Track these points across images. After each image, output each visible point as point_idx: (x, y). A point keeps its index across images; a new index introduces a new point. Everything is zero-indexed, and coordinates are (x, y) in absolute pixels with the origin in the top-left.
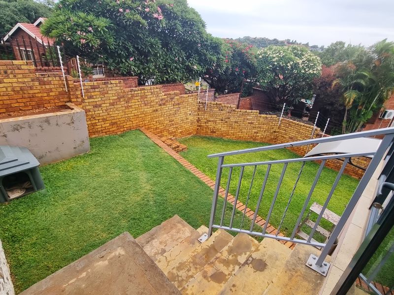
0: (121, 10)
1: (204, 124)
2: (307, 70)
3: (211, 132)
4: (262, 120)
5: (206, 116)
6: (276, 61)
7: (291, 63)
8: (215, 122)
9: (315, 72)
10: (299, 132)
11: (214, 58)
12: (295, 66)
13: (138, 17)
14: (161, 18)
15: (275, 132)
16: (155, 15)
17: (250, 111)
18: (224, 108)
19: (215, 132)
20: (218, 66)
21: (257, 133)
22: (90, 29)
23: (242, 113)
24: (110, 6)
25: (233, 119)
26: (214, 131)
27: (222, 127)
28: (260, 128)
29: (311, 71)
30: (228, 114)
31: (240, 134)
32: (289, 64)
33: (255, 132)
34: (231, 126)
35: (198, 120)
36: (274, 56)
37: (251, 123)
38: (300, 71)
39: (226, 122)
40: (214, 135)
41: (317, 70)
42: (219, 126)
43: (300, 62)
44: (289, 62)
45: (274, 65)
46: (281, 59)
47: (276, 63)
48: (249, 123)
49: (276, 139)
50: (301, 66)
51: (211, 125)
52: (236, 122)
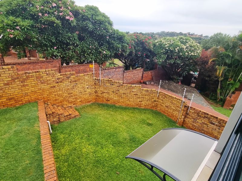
0: (40, 14)
1: (101, 95)
2: (189, 53)
3: (106, 100)
4: (144, 92)
5: (102, 89)
6: (168, 47)
7: (178, 48)
8: (108, 93)
9: (195, 54)
10: (172, 103)
11: (120, 46)
12: (181, 50)
13: (53, 19)
14: (72, 19)
15: (155, 101)
16: (67, 18)
17: (134, 85)
18: (114, 83)
19: (109, 101)
20: (123, 51)
21: (141, 102)
22: (18, 27)
23: (128, 87)
24: (33, 12)
25: (121, 91)
26: (109, 99)
27: (114, 97)
28: (143, 98)
29: (193, 54)
30: (117, 88)
32: (176, 49)
33: (140, 101)
34: (120, 96)
35: (96, 92)
36: (166, 43)
37: (136, 95)
38: (185, 54)
39: (117, 93)
40: (109, 103)
41: (197, 53)
42: (111, 96)
43: (185, 47)
44: (176, 47)
46: (171, 45)
47: (167, 48)
48: (134, 94)
49: (157, 106)
50: (185, 50)
51: (105, 95)
52: (124, 94)
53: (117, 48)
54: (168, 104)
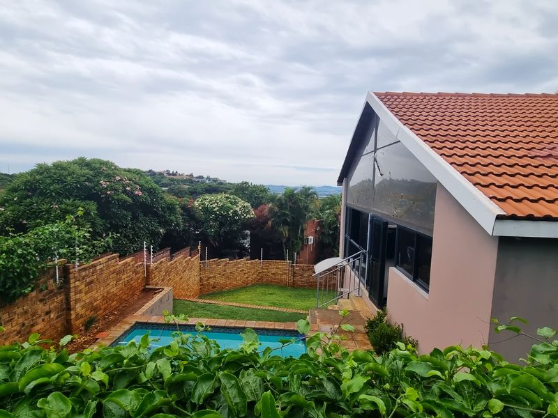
1: (206, 282)
2: (245, 215)
3: (213, 288)
4: (249, 265)
5: (207, 274)
6: (218, 211)
7: (232, 211)
8: (214, 277)
9: (251, 216)
10: (278, 268)
12: (235, 213)
13: (125, 197)
14: (140, 194)
15: (260, 273)
16: (136, 193)
17: (240, 260)
18: (220, 263)
19: (215, 287)
21: (248, 277)
23: (234, 264)
24: (95, 190)
25: (228, 271)
27: (221, 281)
28: (249, 272)
29: (248, 216)
30: (224, 268)
31: (235, 283)
32: (229, 212)
33: (246, 278)
34: (228, 277)
35: (201, 279)
36: (213, 206)
37: (242, 270)
38: (241, 217)
39: (224, 275)
40: (215, 290)
41: (252, 214)
42: (218, 281)
43: (238, 209)
44: (229, 210)
45: (216, 214)
46: (222, 208)
49: (262, 278)
50: (240, 212)
51: (211, 281)
52: (231, 273)
53: (172, 221)
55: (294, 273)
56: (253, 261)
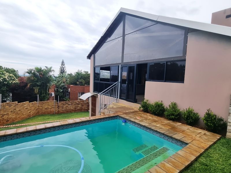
1: (1, 118)
3: (7, 121)
4: (31, 105)
8: (8, 114)
10: (48, 105)
15: (37, 109)
17: (25, 102)
18: (12, 104)
19: (9, 121)
23: (21, 105)
25: (17, 109)
26: (8, 120)
27: (12, 116)
28: (31, 109)
30: (14, 107)
31: (23, 116)
33: (29, 113)
34: (17, 113)
37: (27, 108)
39: (14, 112)
42: (10, 116)
48: (26, 109)
49: (38, 112)
50: (8, 79)
51: (5, 117)
52: (20, 110)
54: (46, 107)
55: (58, 106)
56: (33, 102)
